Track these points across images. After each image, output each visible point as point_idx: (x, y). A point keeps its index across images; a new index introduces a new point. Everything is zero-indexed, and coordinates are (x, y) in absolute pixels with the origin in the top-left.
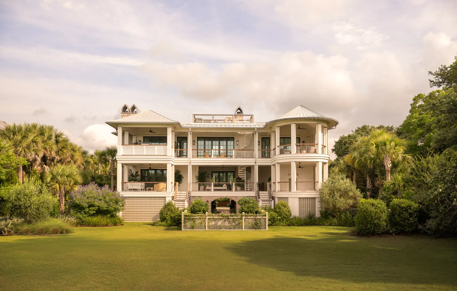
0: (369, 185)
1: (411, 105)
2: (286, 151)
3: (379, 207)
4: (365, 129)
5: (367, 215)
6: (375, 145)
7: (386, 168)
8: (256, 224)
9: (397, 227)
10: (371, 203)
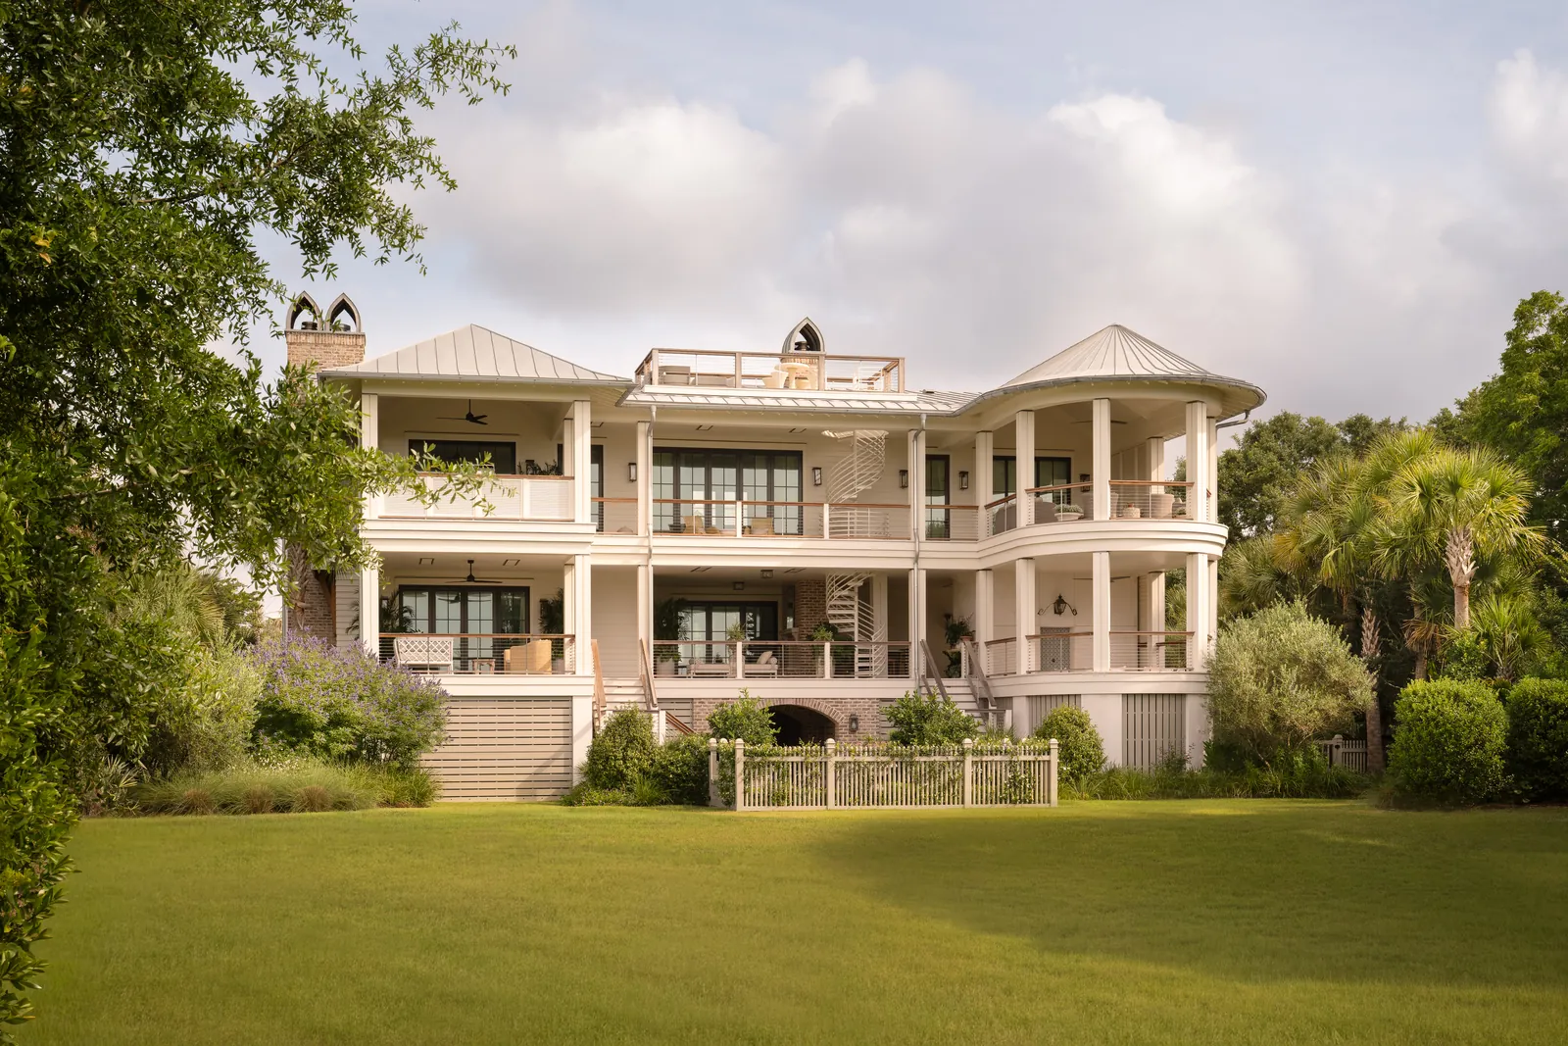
0: (1373, 646)
1: (1510, 336)
2: (1065, 510)
3: (1480, 705)
4: (1289, 428)
5: (1442, 734)
6: (1418, 488)
7: (1454, 578)
8: (1015, 783)
9: (1536, 776)
10: (1452, 693)
